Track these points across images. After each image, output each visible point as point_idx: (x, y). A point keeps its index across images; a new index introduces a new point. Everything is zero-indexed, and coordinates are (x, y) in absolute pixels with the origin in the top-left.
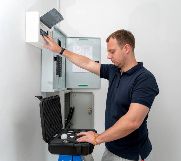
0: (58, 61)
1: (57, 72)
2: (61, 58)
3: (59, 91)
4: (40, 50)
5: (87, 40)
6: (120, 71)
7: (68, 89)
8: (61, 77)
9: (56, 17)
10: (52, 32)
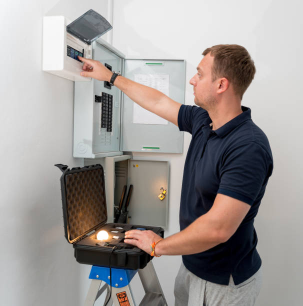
0: (105, 103)
1: (102, 123)
2: (110, 97)
3: (105, 157)
4: (72, 83)
5: (161, 64)
6: (211, 125)
7: (125, 153)
8: (111, 131)
9: (98, 25)
10: (93, 50)
